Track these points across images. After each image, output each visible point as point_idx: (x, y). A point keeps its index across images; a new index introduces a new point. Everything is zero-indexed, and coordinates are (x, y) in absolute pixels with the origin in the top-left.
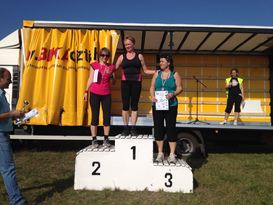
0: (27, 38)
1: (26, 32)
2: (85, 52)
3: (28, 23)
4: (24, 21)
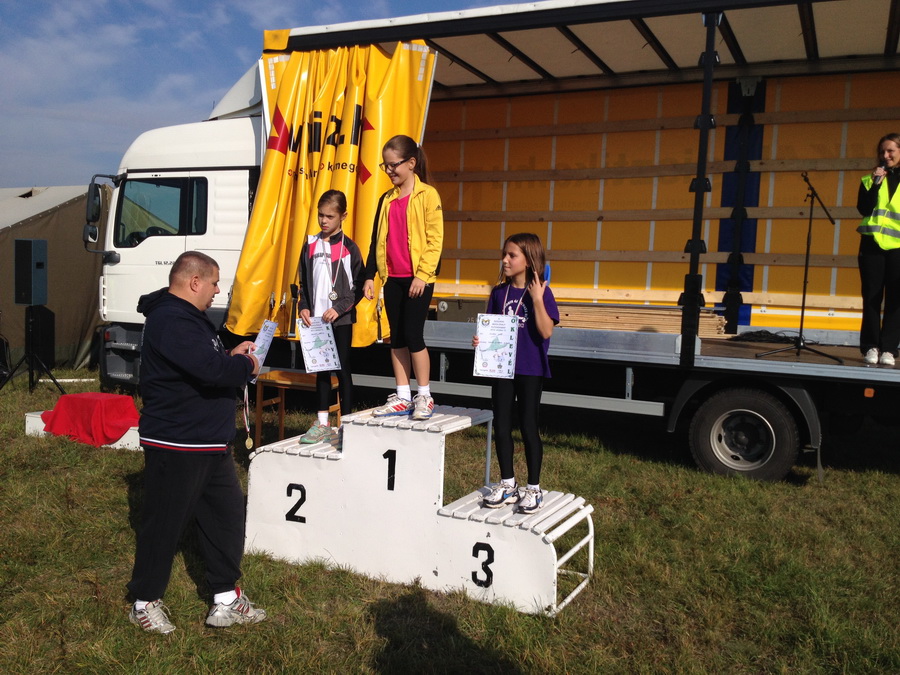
0: (273, 86)
1: (271, 67)
3: (276, 37)
4: (268, 33)
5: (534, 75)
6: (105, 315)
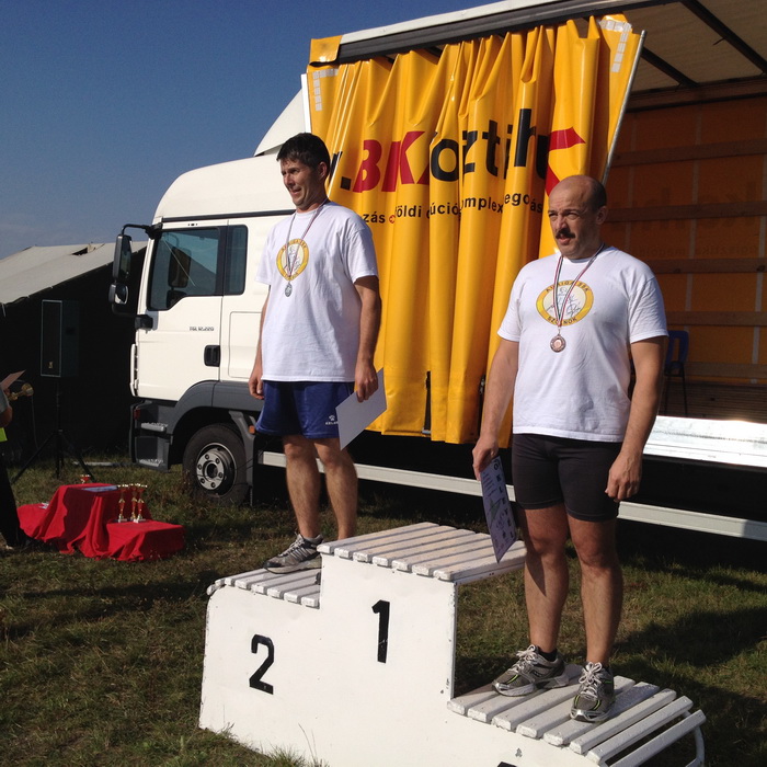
0: (319, 107)
1: (317, 83)
2: (485, 136)
3: (324, 47)
4: (314, 43)
5: (667, 81)
6: (135, 390)
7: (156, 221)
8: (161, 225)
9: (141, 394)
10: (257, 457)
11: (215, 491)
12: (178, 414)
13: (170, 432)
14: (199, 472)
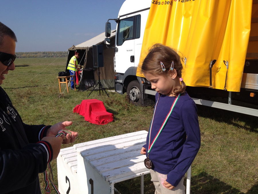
6: (115, 70)
7: (118, 17)
8: (119, 18)
9: (117, 72)
10: (144, 91)
11: (134, 101)
12: (124, 77)
13: (123, 83)
14: (130, 95)
